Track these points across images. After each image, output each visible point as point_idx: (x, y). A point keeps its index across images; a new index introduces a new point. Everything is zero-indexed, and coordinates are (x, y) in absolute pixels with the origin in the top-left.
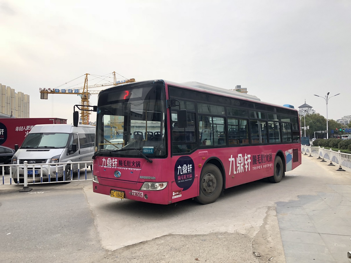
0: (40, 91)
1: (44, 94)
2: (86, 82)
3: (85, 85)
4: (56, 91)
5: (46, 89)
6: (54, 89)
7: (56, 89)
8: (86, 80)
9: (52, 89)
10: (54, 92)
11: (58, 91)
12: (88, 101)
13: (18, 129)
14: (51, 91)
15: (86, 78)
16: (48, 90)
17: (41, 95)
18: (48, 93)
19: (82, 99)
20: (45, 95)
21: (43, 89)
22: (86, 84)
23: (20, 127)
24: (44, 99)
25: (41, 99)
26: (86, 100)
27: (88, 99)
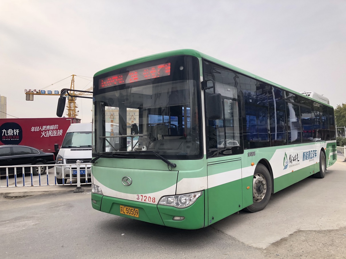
0: (25, 92)
1: (29, 95)
2: (73, 83)
3: (71, 86)
4: (42, 92)
5: (31, 90)
6: (39, 91)
7: (42, 91)
8: (73, 81)
9: (38, 90)
10: (39, 93)
11: (44, 92)
12: (75, 103)
13: (33, 129)
14: (37, 92)
15: (73, 79)
16: (34, 92)
17: (27, 96)
18: (33, 94)
19: (69, 100)
20: (31, 96)
21: (28, 90)
22: (73, 86)
23: (36, 127)
24: (29, 100)
25: (27, 100)
26: (73, 101)
27: (75, 100)
